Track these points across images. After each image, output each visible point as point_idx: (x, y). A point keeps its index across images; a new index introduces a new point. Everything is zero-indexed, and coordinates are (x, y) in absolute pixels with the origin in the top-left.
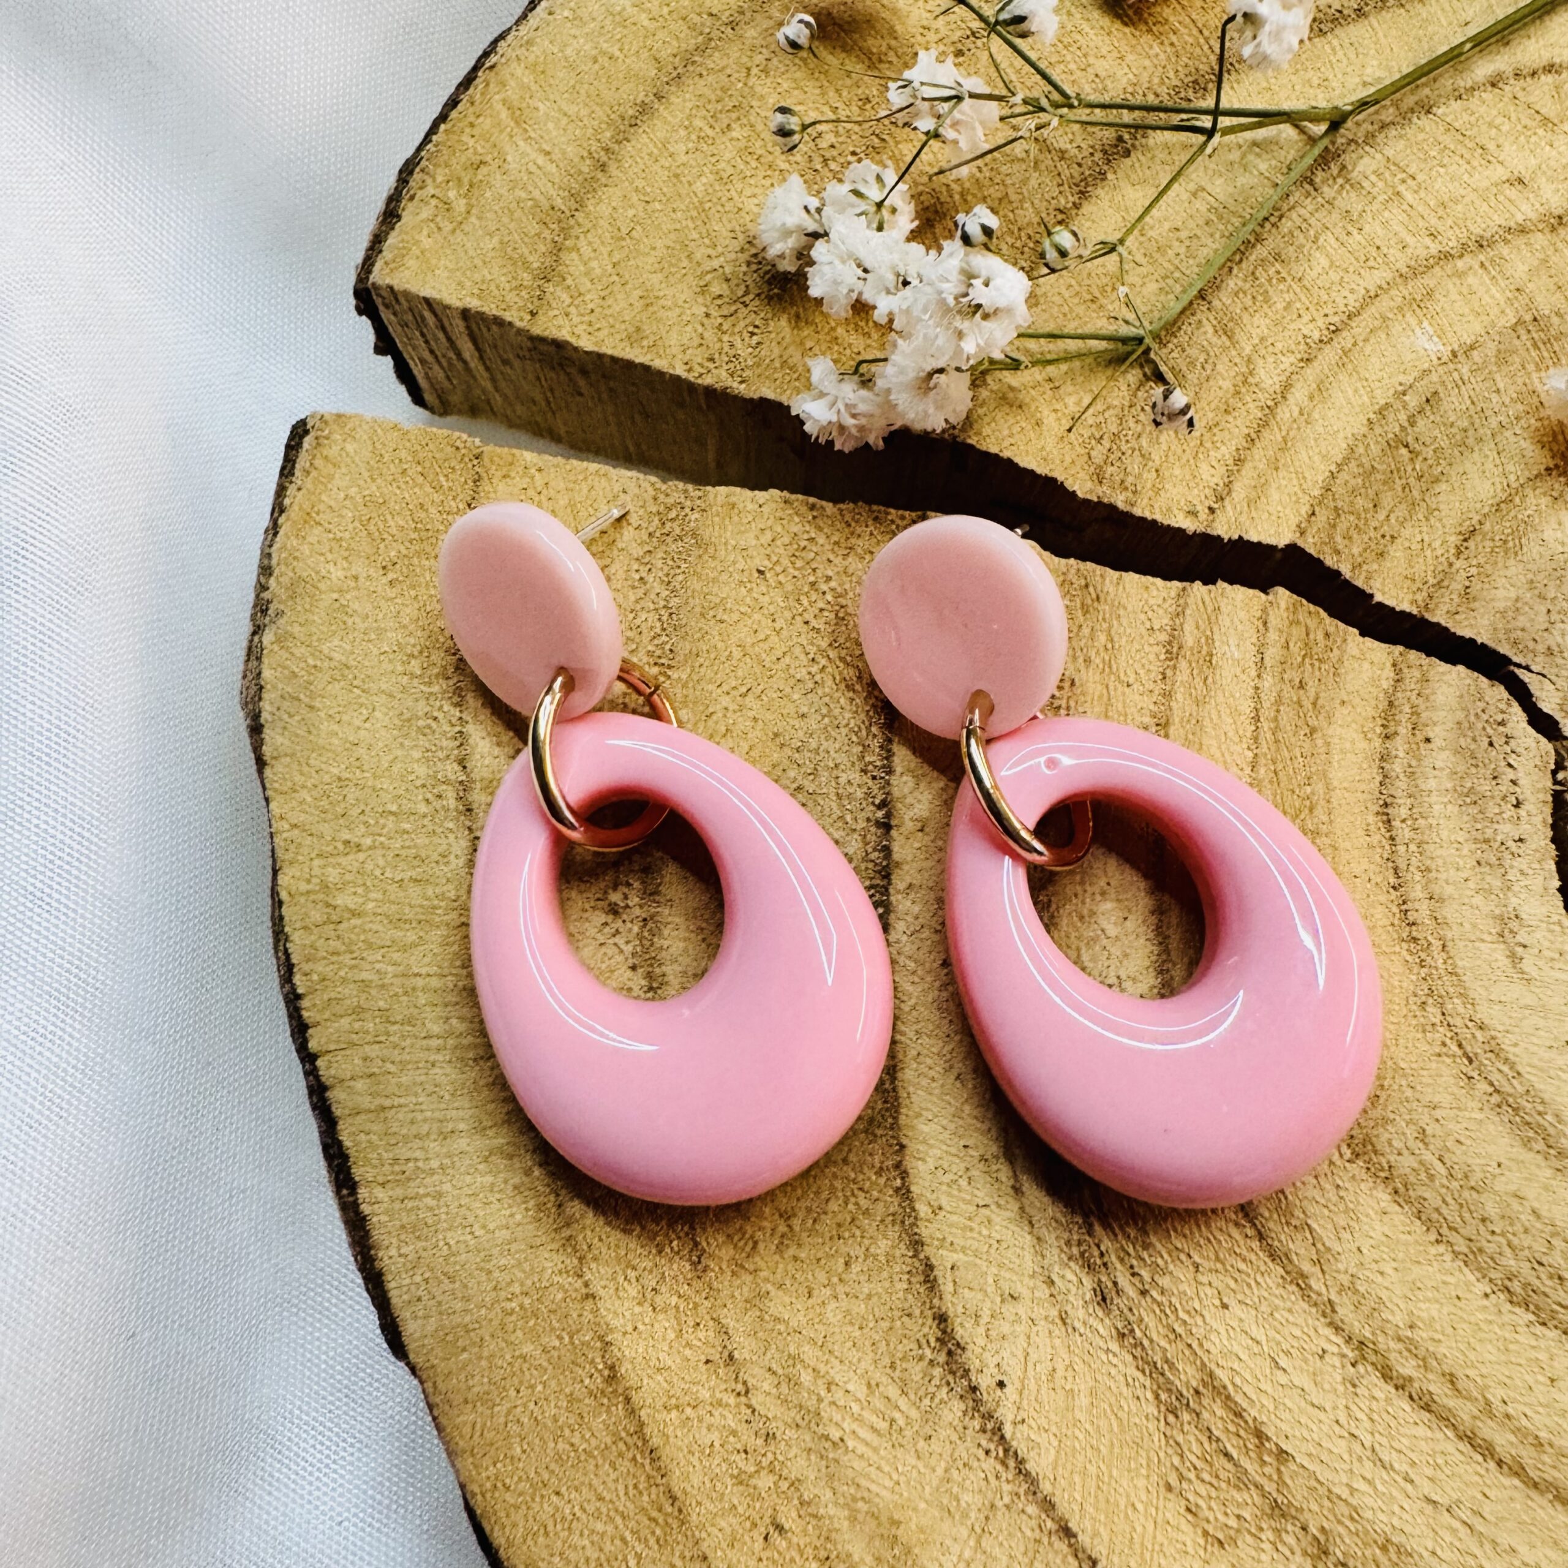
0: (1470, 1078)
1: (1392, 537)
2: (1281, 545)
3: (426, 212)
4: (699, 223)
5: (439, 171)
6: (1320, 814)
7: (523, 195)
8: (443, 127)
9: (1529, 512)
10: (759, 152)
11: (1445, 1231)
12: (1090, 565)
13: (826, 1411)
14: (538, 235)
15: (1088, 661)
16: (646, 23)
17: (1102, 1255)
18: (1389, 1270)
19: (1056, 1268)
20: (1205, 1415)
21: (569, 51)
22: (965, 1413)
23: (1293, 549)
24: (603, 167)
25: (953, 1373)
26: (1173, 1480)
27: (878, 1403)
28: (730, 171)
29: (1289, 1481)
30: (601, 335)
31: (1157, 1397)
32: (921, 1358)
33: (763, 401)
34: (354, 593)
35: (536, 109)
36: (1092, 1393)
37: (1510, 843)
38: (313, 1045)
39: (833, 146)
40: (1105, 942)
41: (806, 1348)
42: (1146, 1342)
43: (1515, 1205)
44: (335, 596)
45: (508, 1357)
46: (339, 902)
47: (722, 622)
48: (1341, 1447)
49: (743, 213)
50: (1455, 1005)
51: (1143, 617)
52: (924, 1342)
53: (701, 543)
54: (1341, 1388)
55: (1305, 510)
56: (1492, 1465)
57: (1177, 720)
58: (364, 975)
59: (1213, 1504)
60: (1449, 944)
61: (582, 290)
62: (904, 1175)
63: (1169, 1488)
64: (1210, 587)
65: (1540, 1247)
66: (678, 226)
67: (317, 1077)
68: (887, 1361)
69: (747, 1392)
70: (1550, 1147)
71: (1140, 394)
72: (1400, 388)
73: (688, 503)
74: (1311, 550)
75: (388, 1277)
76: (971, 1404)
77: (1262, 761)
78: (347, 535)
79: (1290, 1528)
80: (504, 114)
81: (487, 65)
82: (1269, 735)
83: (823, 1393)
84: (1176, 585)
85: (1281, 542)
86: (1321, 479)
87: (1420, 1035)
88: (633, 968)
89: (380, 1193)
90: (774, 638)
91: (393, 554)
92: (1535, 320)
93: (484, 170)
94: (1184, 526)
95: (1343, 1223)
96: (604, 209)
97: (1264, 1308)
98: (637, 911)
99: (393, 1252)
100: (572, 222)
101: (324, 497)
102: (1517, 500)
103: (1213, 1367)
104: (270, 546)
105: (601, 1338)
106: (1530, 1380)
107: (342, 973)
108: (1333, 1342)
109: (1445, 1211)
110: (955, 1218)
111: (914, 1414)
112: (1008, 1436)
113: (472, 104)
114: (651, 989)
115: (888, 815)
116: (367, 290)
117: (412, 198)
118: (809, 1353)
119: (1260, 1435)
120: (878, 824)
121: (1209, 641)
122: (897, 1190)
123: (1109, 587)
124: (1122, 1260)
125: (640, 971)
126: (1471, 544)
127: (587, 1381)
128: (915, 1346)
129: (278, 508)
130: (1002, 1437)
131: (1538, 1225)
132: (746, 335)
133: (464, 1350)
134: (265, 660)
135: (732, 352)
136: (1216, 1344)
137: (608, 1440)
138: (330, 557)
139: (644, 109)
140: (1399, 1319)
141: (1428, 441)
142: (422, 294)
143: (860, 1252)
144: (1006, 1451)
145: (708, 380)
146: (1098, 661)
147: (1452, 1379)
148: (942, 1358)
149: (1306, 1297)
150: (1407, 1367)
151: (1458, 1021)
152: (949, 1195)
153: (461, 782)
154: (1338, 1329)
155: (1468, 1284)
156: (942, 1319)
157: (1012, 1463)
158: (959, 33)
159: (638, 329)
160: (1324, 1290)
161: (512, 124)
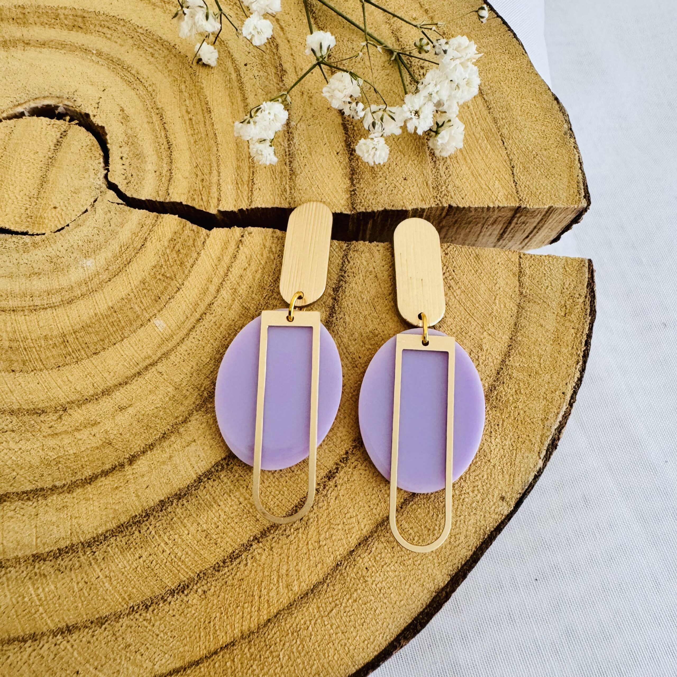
0: (138, 73)
1: (171, 240)
2: (215, 228)
6: (192, 141)
9: (118, 261)
11: (145, 33)
15: (282, 173)
23: (210, 229)
43: (122, 44)
50: (143, 93)
55: (207, 244)
60: (145, 110)
64: (240, 208)
65: (115, 34)
70: (112, 60)
72: (171, 301)
74: (203, 229)
82: (213, 162)
84: (253, 206)
86: (201, 257)
94: (253, 228)
100: (520, 298)
102: (123, 265)
121: (238, 189)
123: (277, 200)
126: (141, 244)
131: (115, 39)
139: (508, 354)
140: (158, 10)
141: (159, 282)
151: (142, 88)
155: (137, 21)
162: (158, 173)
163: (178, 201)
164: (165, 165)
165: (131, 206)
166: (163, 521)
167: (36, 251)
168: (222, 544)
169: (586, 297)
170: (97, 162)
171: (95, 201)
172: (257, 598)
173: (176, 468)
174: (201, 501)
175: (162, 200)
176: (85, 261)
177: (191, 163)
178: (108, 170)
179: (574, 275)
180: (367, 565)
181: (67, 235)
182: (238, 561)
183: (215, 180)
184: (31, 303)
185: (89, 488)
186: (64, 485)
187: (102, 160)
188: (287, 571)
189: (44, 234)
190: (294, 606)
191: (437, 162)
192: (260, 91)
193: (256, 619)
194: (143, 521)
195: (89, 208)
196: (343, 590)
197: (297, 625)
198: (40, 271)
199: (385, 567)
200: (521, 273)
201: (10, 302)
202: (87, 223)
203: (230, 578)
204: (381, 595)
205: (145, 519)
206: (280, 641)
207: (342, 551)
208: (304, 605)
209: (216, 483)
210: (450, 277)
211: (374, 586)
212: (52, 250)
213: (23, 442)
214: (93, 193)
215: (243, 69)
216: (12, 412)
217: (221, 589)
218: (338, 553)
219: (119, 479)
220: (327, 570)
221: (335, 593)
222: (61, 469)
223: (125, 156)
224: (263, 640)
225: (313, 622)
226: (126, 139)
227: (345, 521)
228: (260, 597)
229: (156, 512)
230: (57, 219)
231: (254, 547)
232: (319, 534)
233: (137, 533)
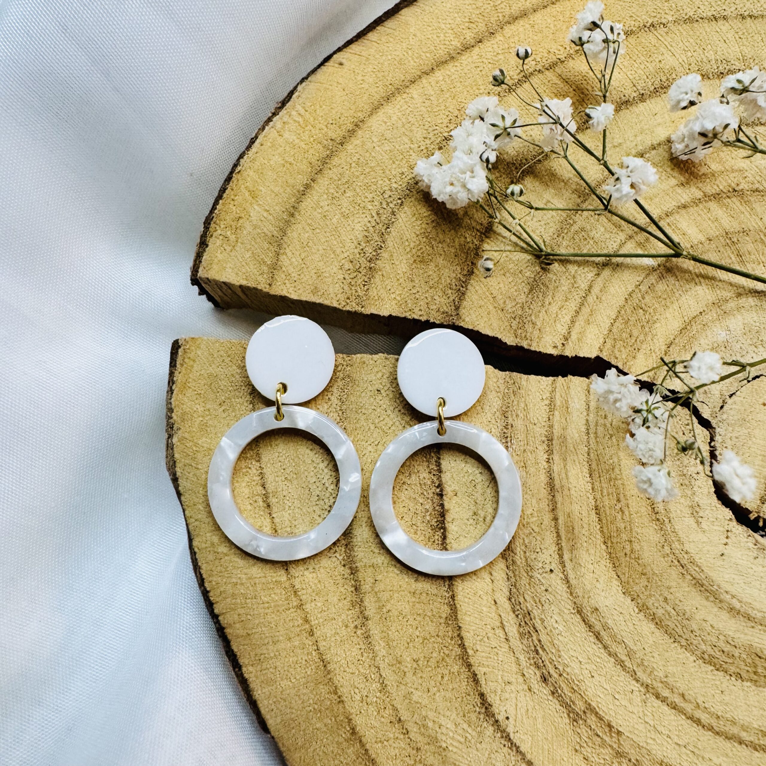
0: (683, 574)
1: (639, 349)
2: (593, 357)
3: (219, 242)
4: (337, 237)
5: (222, 223)
6: (617, 470)
7: (260, 231)
8: (221, 201)
9: (694, 333)
10: (359, 202)
11: (677, 637)
12: (515, 374)
13: (439, 736)
14: (268, 249)
15: (517, 416)
16: (304, 146)
17: (543, 662)
18: (656, 655)
19: (525, 670)
20: (588, 721)
21: (272, 162)
22: (494, 731)
23: (598, 358)
24: (292, 215)
25: (487, 715)
26: (578, 748)
27: (460, 732)
28: (347, 212)
29: (622, 743)
30: (300, 292)
31: (569, 715)
32: (475, 711)
33: (372, 314)
34: (209, 417)
35: (261, 191)
36: (544, 717)
37: (694, 475)
38: (216, 611)
39: (390, 196)
40: (534, 534)
41: (429, 713)
42: (563, 695)
43: (704, 624)
44: (201, 419)
45: (311, 729)
46: (219, 550)
47: (364, 414)
48: (641, 727)
49: (354, 231)
50: (676, 545)
51: (538, 394)
52: (475, 704)
53: (353, 381)
54: (640, 704)
55: (602, 340)
56: (700, 727)
57: (556, 438)
58: (234, 580)
59: (594, 755)
60: (672, 520)
61: (290, 272)
62: (462, 638)
63: (576, 751)
64: (566, 378)
65: (714, 639)
66: (328, 239)
67: (220, 624)
68: (461, 714)
69: (408, 732)
70: (716, 599)
71: (530, 296)
72: (638, 283)
73: (345, 363)
74: (605, 358)
75: (258, 702)
76: (496, 727)
77: (591, 451)
78: (203, 392)
79: (624, 761)
80: (247, 194)
81: (237, 171)
82: (594, 441)
83: (437, 729)
84: (551, 378)
85: (593, 355)
86: (607, 326)
87: (662, 559)
88: (344, 566)
89: (251, 669)
90: (387, 419)
91: (223, 398)
92: (692, 247)
93: (241, 221)
94: (552, 353)
95: (637, 639)
96: (295, 234)
97: (609, 677)
98: (343, 542)
99: (260, 692)
100: (282, 241)
101: (190, 375)
102: (688, 327)
103: (590, 701)
104: (171, 399)
105: (347, 718)
106: (713, 692)
107: (224, 580)
108: (636, 686)
109: (676, 629)
110: (483, 654)
111: (474, 733)
112: (512, 738)
113: (232, 189)
114: (352, 573)
115: (442, 490)
116: (197, 280)
117: (212, 236)
118: (431, 714)
119: (610, 726)
120: (437, 494)
121: (567, 401)
122: (459, 645)
123: (524, 383)
124: (551, 663)
125: (347, 566)
126: (671, 349)
127: (344, 736)
128: (472, 707)
129: (171, 382)
130: (510, 739)
131: (714, 631)
132: (362, 286)
133: (293, 728)
134: (175, 449)
135: (357, 294)
136: (590, 693)
137: (355, 758)
138: (197, 402)
139: (307, 187)
140: (661, 674)
141: (651, 305)
142: (221, 280)
143: (447, 672)
144: (512, 744)
145: (348, 308)
146: (522, 415)
147: (683, 695)
148: (483, 710)
149: (624, 670)
150: (665, 693)
151: (677, 552)
152: (481, 645)
153: (264, 495)
154: (637, 681)
155: (687, 658)
156: (482, 695)
157: (514, 749)
158: (439, 139)
159: (316, 288)
160: (631, 666)
161: (251, 199)
171: (722, 407)
178: (710, 445)
183: (591, 417)
195: (728, 398)
214: (725, 417)
215: (555, 565)
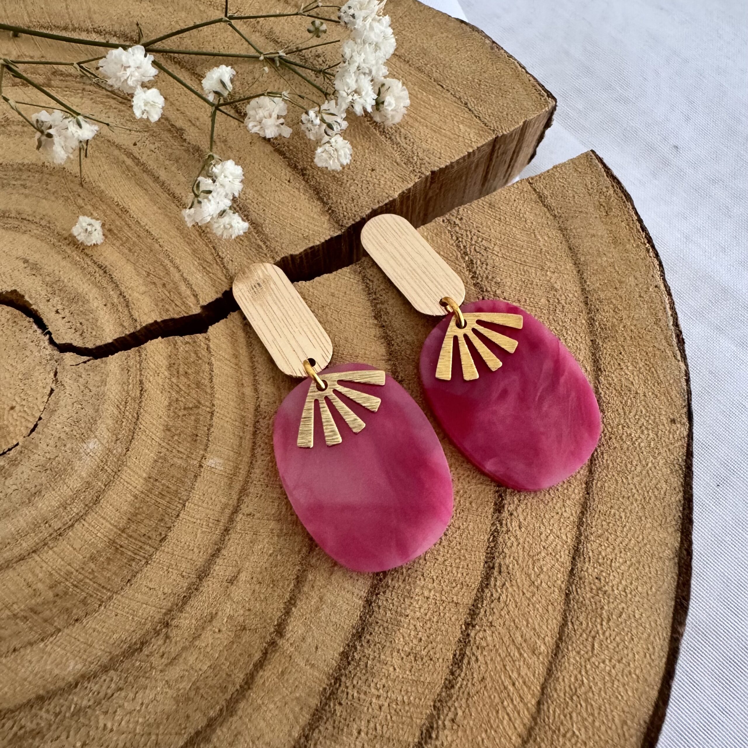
0: (19, 214)
6: (126, 251)
23: (205, 330)
50: (38, 231)
55: (212, 348)
57: (198, 238)
60: (52, 247)
72: (212, 430)
86: (215, 365)
87: (44, 213)
121: (208, 273)
141: (184, 419)
151: (34, 227)
162: (109, 305)
163: (151, 321)
164: (112, 293)
165: (101, 357)
166: (359, 674)
167: (20, 469)
168: (438, 656)
169: (613, 186)
170: (31, 331)
171: (56, 374)
172: (511, 688)
173: (335, 606)
174: (385, 625)
175: (132, 331)
176: (85, 446)
177: (139, 274)
178: (50, 333)
179: (589, 172)
180: (595, 575)
181: (45, 430)
182: (465, 661)
183: (177, 276)
184: (51, 531)
185: (252, 694)
186: (221, 710)
187: (35, 327)
188: (522, 637)
189: (17, 444)
190: (554, 668)
191: (393, 137)
192: (167, 162)
193: (526, 712)
194: (337, 689)
195: (53, 386)
196: (590, 617)
197: (570, 687)
198: (38, 487)
199: (613, 564)
200: (541, 198)
201: (24, 545)
202: (62, 403)
203: (469, 685)
204: (629, 596)
205: (338, 685)
206: (565, 716)
207: (561, 578)
208: (563, 660)
209: (388, 594)
210: (480, 239)
211: (616, 592)
212: (38, 457)
213: (140, 695)
214: (48, 368)
215: (135, 151)
216: (105, 669)
217: (468, 706)
218: (559, 582)
219: (280, 661)
220: (560, 607)
221: (584, 626)
222: (205, 696)
223: (60, 307)
224: (547, 727)
225: (583, 673)
226: (49, 289)
227: (544, 544)
228: (514, 684)
229: (344, 669)
230: (23, 420)
231: (472, 634)
232: (529, 576)
233: (337, 707)
